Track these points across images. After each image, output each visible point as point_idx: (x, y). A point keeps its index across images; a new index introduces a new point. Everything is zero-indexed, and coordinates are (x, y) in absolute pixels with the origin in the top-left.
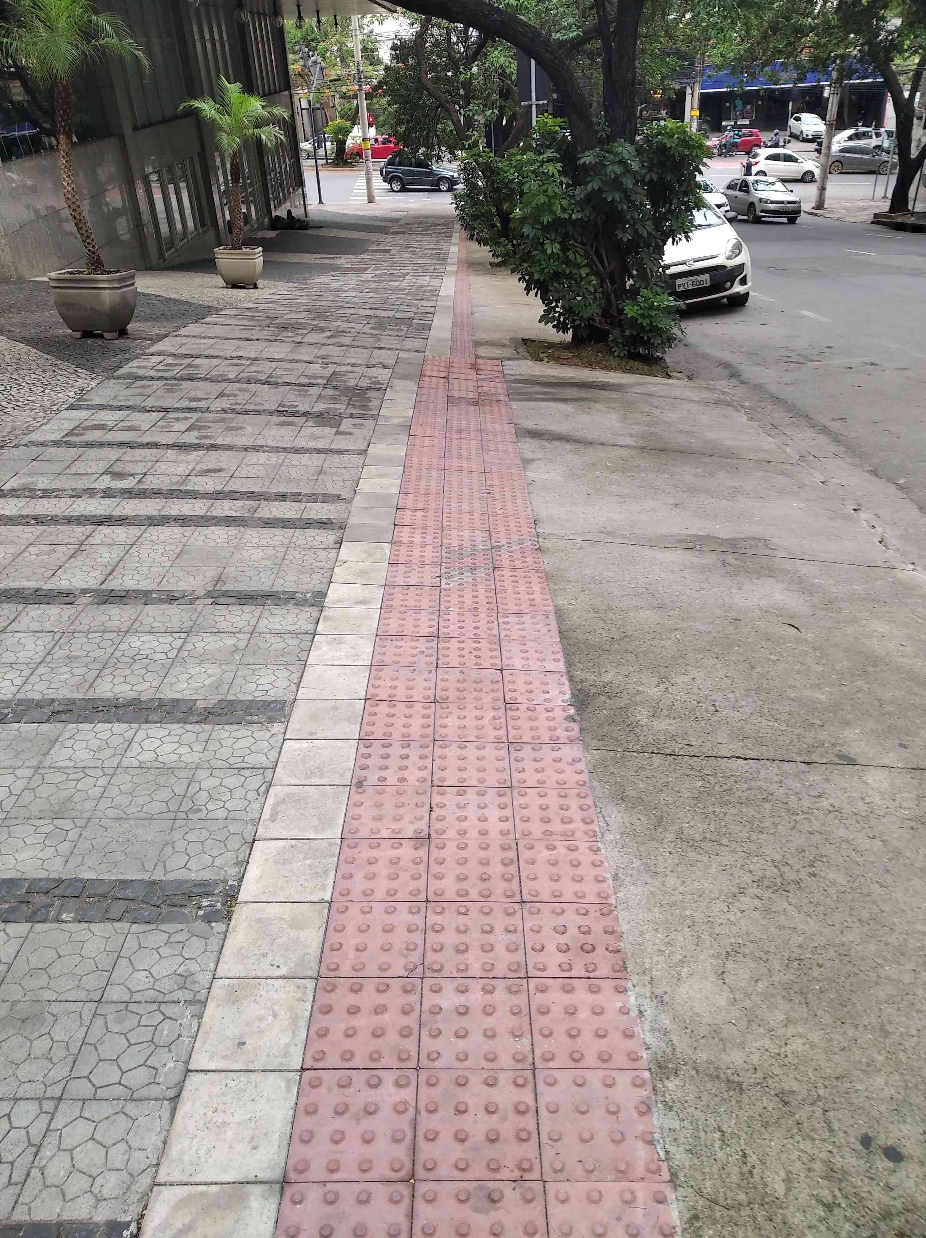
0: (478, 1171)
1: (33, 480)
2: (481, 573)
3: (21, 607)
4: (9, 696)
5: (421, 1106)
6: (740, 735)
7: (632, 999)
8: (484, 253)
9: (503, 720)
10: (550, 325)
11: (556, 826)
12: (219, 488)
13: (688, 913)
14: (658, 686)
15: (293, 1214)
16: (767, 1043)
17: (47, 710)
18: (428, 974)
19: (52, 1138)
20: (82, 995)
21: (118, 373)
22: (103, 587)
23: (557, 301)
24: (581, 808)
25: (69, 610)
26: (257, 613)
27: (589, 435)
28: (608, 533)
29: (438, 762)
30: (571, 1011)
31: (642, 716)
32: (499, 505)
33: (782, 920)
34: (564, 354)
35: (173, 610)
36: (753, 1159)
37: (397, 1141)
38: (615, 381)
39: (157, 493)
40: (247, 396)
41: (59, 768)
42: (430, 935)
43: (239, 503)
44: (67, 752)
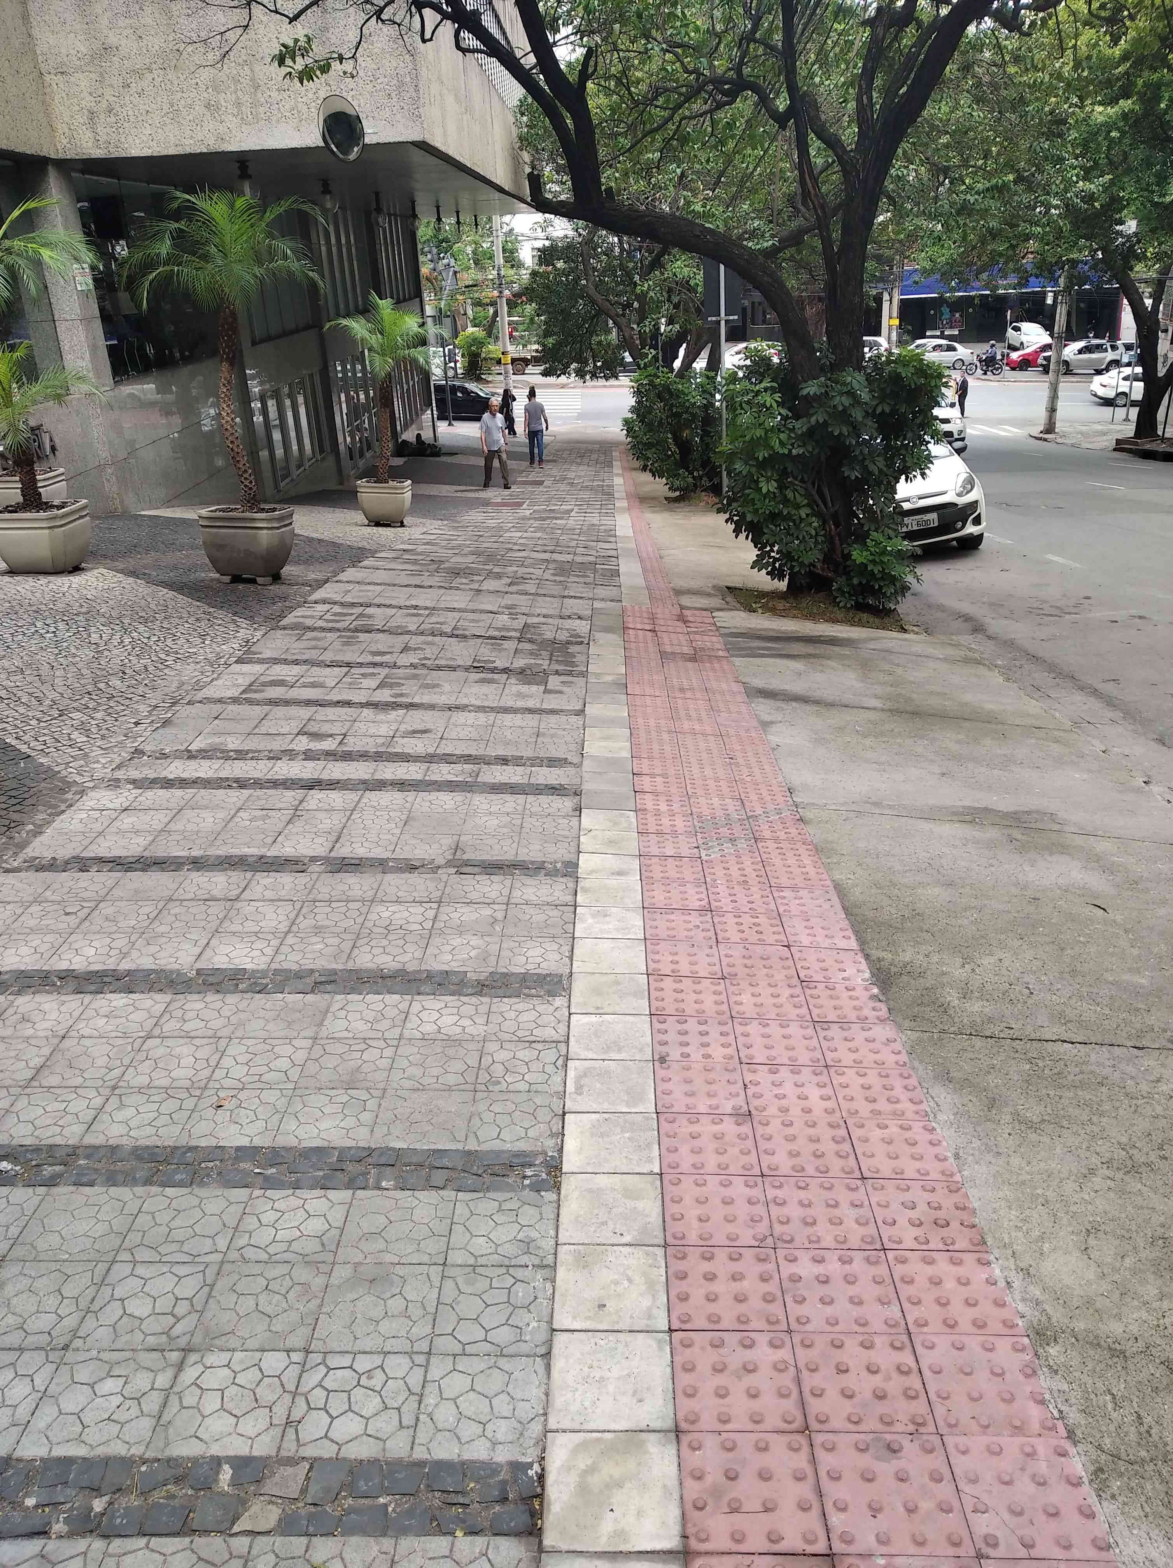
0: (871, 1424)
1: (221, 739)
2: (742, 845)
3: (249, 875)
4: (263, 967)
5: (801, 1365)
6: (1061, 1018)
7: (997, 1272)
8: (659, 486)
9: (802, 998)
10: (764, 571)
11: (882, 1105)
12: (431, 750)
13: (1039, 1191)
14: (963, 966)
15: (695, 1459)
16: (1144, 1315)
17: (310, 981)
18: (779, 1244)
19: (431, 1388)
20: (425, 1259)
21: (284, 622)
22: (333, 854)
23: (772, 546)
24: (906, 1088)
25: (302, 879)
26: (508, 883)
27: (829, 694)
28: (875, 804)
29: (741, 1039)
30: (936, 1282)
31: (952, 997)
32: (745, 771)
33: (1139, 1200)
34: (780, 605)
35: (414, 878)
36: (1148, 1420)
37: (782, 1396)
38: (845, 635)
39: (363, 756)
40: (436, 651)
41: (339, 1039)
42: (773, 1207)
43: (458, 767)
44: (342, 1024)
